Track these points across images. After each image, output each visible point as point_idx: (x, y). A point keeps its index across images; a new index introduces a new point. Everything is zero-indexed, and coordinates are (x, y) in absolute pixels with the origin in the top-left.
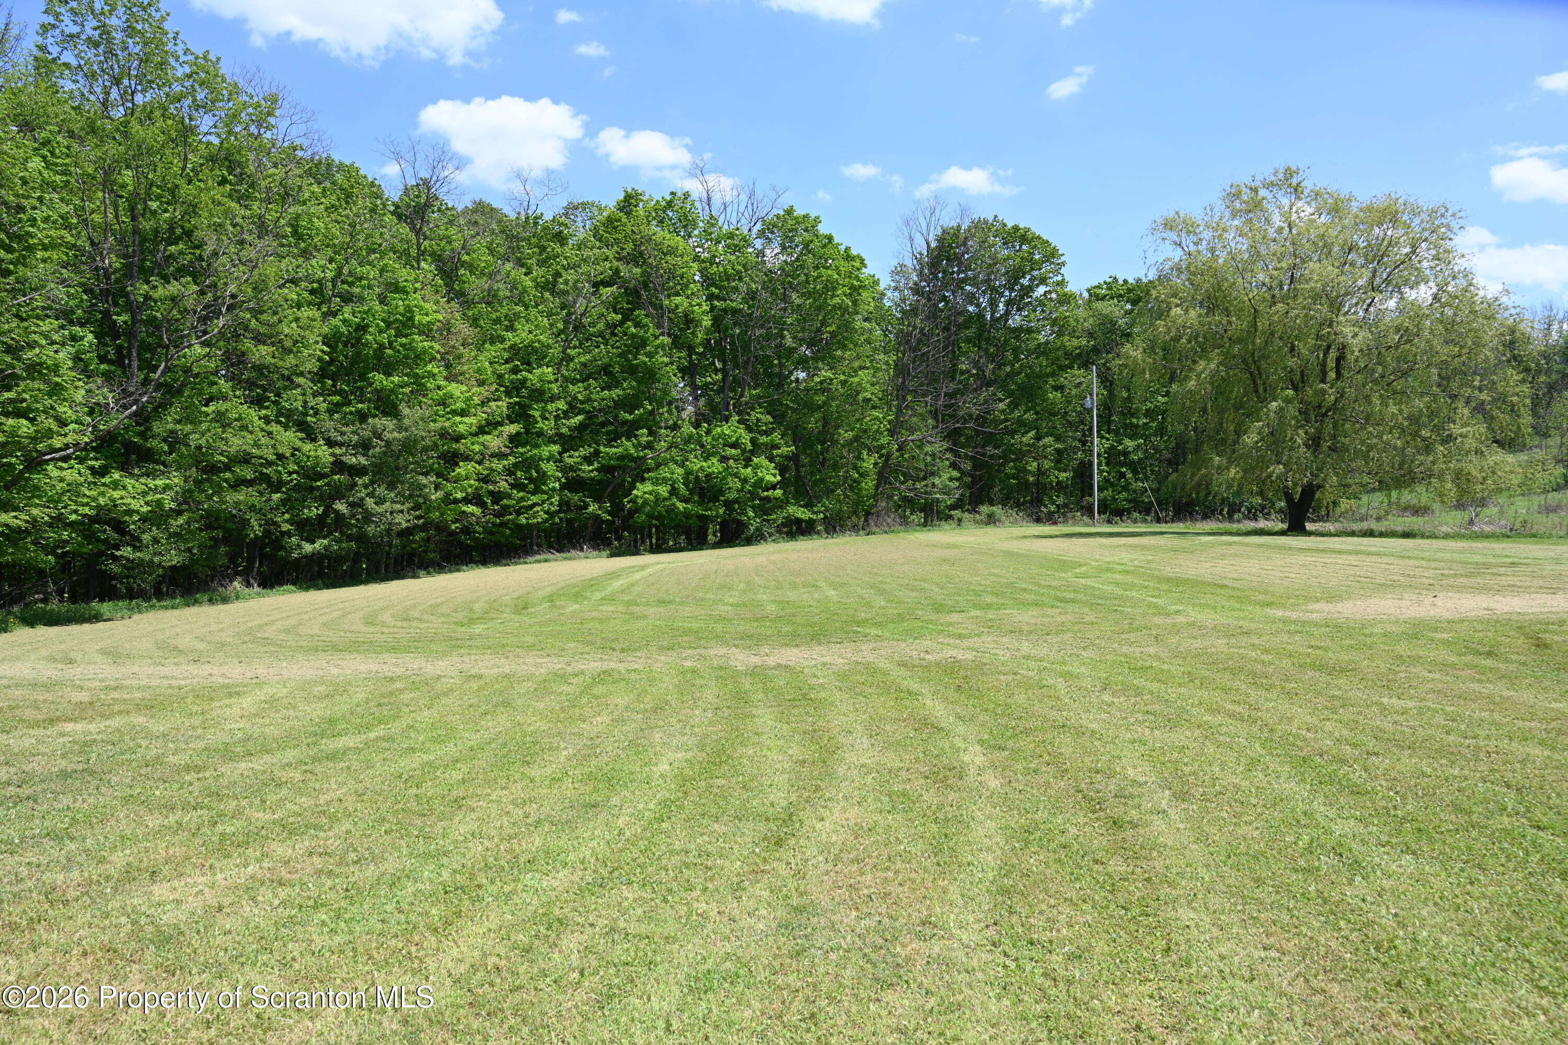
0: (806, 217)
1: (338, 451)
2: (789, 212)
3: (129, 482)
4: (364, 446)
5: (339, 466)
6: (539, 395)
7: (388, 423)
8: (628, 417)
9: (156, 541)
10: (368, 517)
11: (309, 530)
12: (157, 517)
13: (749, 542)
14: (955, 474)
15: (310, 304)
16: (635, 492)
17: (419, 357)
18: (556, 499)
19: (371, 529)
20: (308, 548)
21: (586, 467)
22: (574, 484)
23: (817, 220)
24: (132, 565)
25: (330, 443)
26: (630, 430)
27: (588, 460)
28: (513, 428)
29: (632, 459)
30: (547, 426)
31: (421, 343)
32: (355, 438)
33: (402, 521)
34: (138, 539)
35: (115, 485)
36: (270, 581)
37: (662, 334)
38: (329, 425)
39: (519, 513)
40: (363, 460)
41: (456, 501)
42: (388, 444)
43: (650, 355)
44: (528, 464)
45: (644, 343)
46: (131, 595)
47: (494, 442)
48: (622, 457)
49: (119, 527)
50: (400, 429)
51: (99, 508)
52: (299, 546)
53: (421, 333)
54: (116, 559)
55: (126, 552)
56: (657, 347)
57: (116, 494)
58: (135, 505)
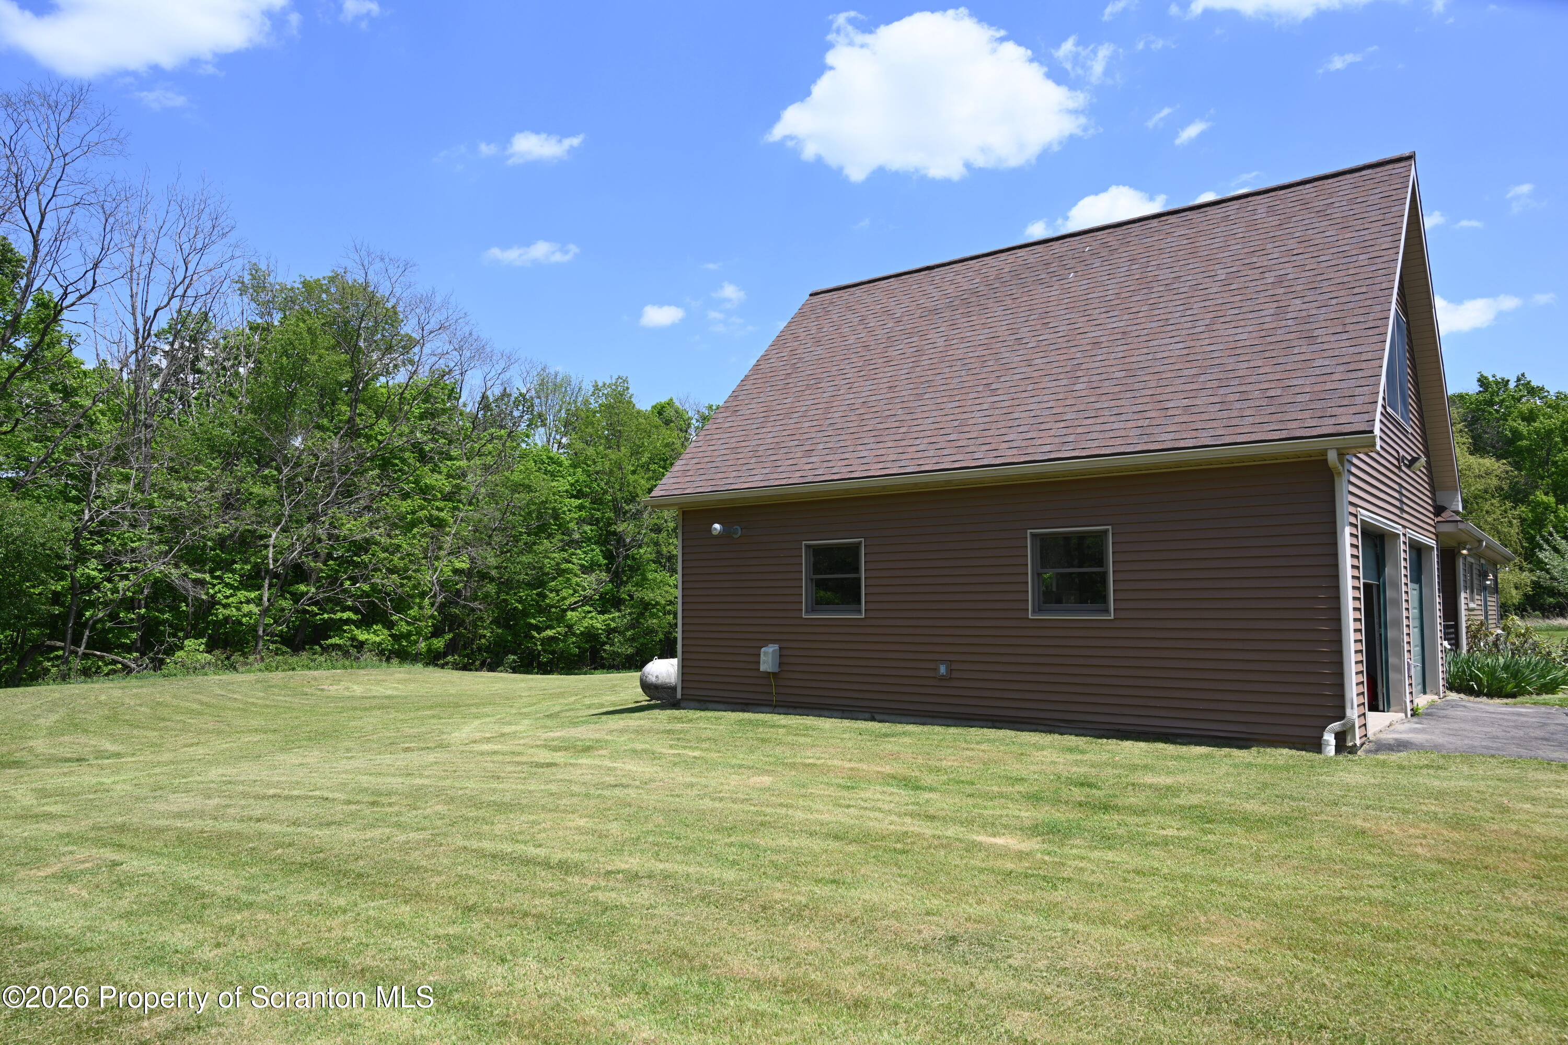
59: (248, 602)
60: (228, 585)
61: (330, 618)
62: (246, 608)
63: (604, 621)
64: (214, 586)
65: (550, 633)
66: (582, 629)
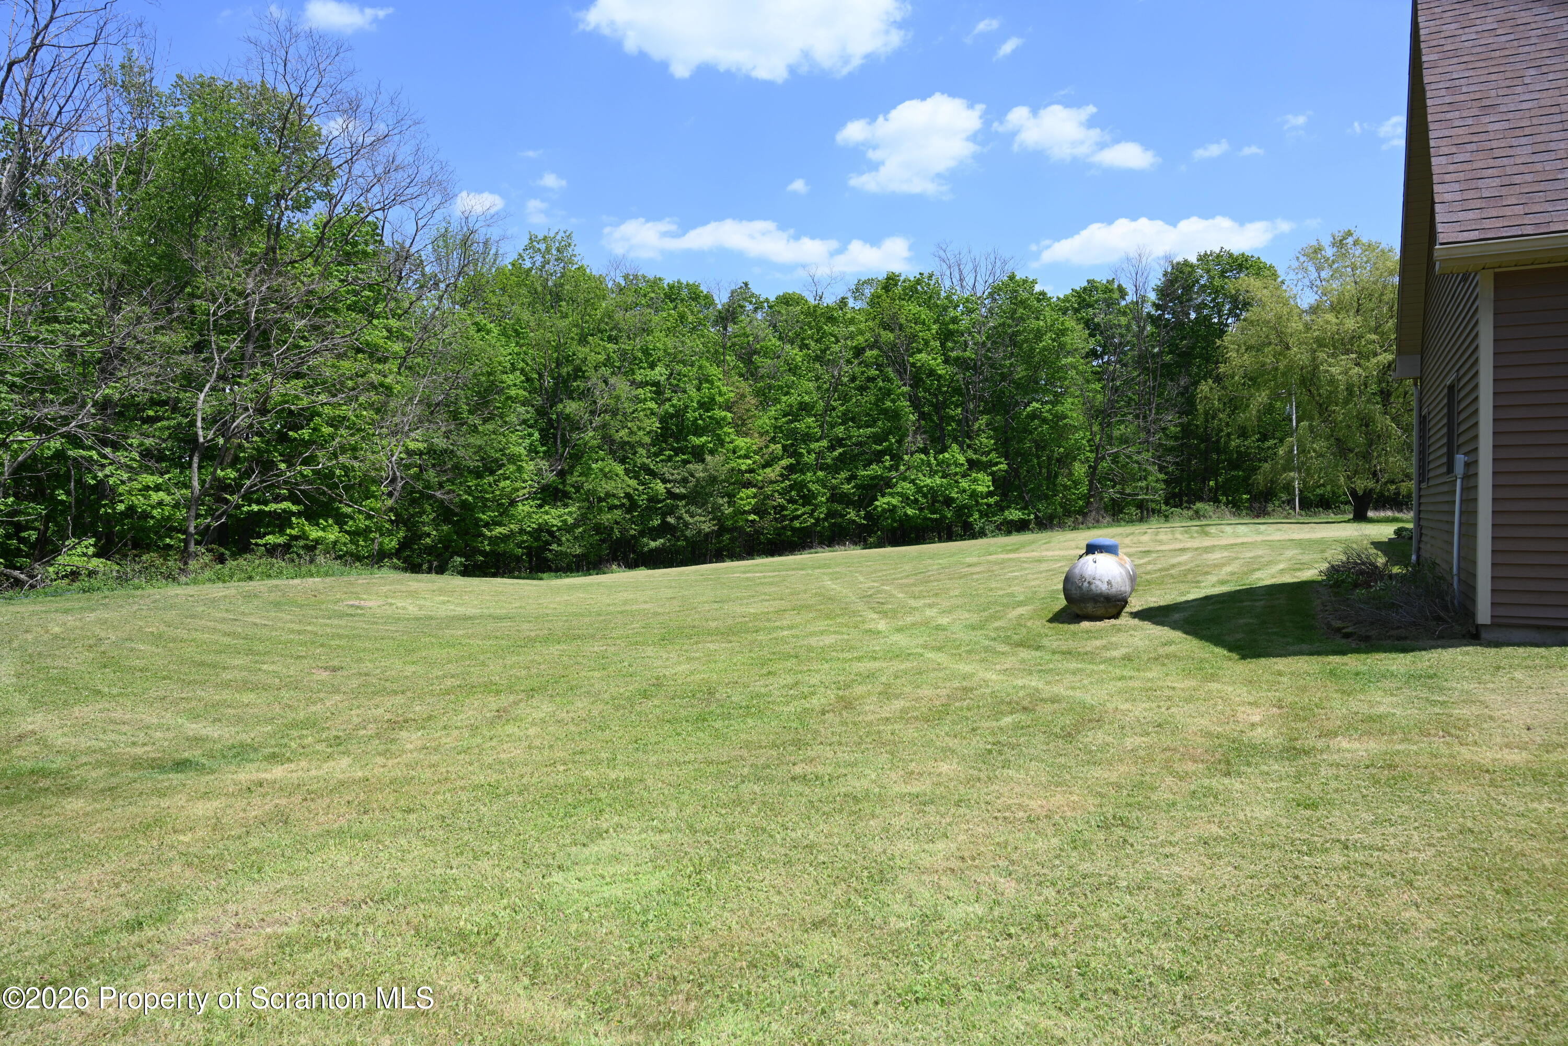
0: (1025, 281)
1: (669, 486)
2: (1012, 278)
3: (553, 511)
4: (685, 481)
5: (670, 493)
6: (808, 438)
7: (700, 467)
8: (879, 448)
9: (568, 540)
10: (686, 524)
11: (655, 533)
12: (568, 529)
13: (974, 536)
14: (1162, 476)
15: (652, 399)
16: (877, 503)
17: (719, 423)
18: (824, 509)
19: (688, 533)
20: (653, 544)
21: (846, 486)
22: (836, 497)
23: (1034, 282)
24: (558, 554)
25: (664, 481)
26: (878, 457)
27: (848, 480)
28: (785, 462)
29: (881, 478)
30: (810, 459)
31: (719, 413)
32: (679, 477)
33: (707, 527)
34: (560, 540)
35: (547, 513)
36: (632, 565)
37: (905, 385)
38: (666, 470)
39: (792, 520)
40: (683, 491)
41: (745, 512)
42: (698, 480)
43: (893, 401)
44: (799, 486)
45: (889, 393)
46: (557, 570)
47: (772, 473)
48: (872, 478)
49: (551, 534)
50: (705, 470)
51: (540, 524)
52: (647, 544)
53: (720, 408)
54: (550, 551)
55: (554, 547)
56: (898, 395)
57: (546, 517)
58: (555, 522)
59: (158, 488)
60: (121, 466)
61: (260, 512)
62: (155, 497)
63: (560, 516)
64: (103, 466)
65: (499, 530)
66: (534, 526)
